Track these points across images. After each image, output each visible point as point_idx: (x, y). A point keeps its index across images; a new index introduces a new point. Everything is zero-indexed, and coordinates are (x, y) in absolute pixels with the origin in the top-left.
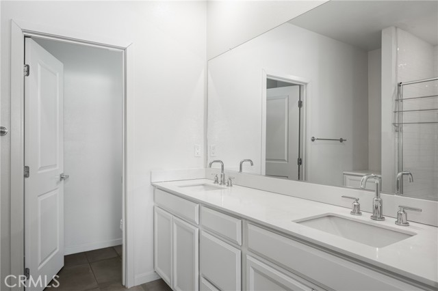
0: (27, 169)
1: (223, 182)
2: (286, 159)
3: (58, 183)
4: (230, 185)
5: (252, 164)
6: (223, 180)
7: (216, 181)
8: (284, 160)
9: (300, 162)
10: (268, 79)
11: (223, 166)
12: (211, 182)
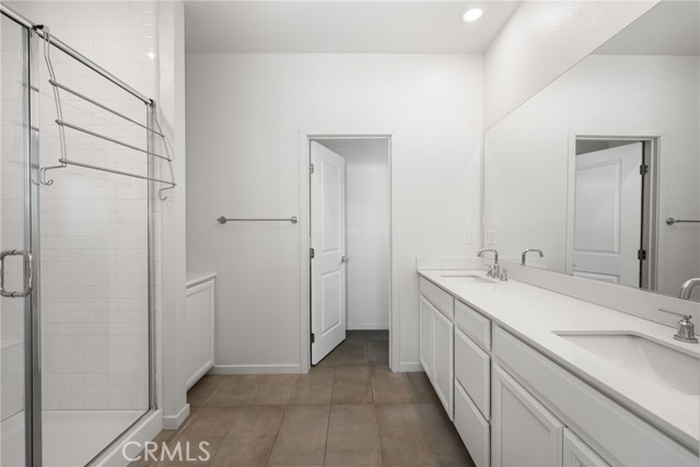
0: (312, 251)
1: (496, 275)
2: (616, 250)
3: (340, 265)
4: (503, 278)
5: (541, 255)
6: (497, 273)
7: (490, 273)
8: (613, 252)
9: (642, 255)
10: (577, 141)
11: (496, 256)
12: (483, 274)
